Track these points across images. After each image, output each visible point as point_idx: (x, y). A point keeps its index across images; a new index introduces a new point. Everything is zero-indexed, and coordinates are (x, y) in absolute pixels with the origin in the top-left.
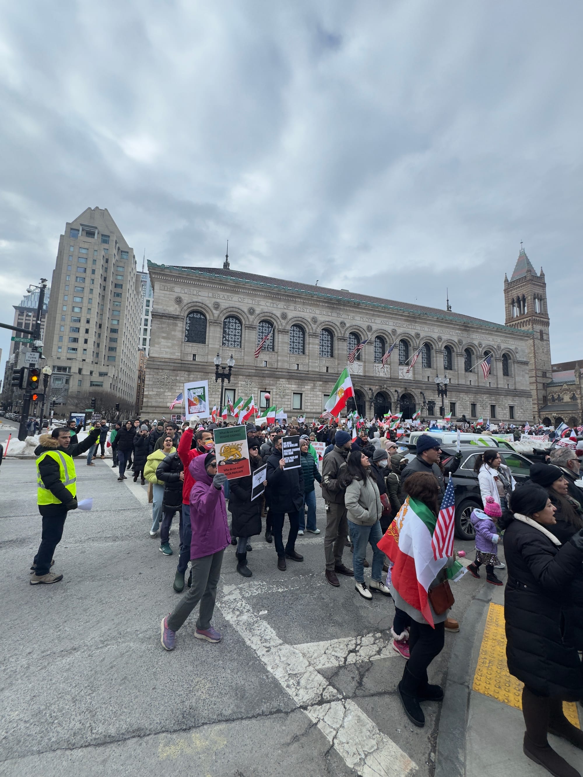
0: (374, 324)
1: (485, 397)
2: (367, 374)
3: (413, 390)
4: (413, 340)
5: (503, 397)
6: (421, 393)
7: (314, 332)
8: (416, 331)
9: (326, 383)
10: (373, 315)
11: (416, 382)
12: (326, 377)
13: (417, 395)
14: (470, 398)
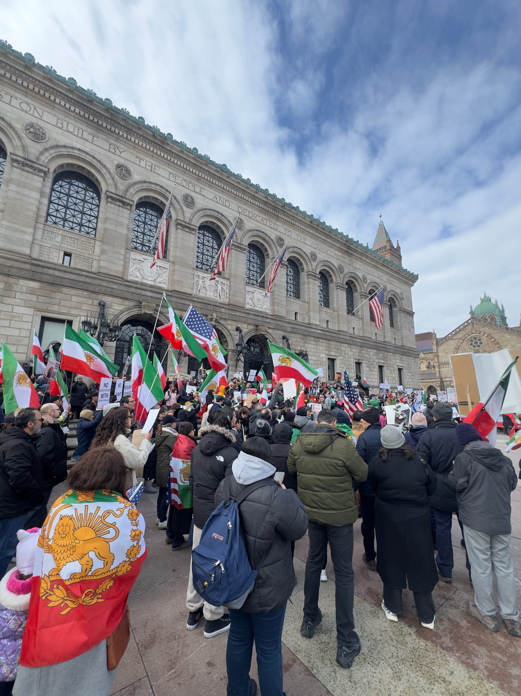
0: (201, 197)
1: (372, 352)
2: (177, 288)
3: (270, 331)
4: (273, 246)
5: (391, 354)
6: (284, 338)
7: (32, 158)
8: (278, 234)
9: (54, 288)
10: (199, 179)
11: (277, 318)
12: (57, 273)
13: (278, 340)
14: (354, 353)
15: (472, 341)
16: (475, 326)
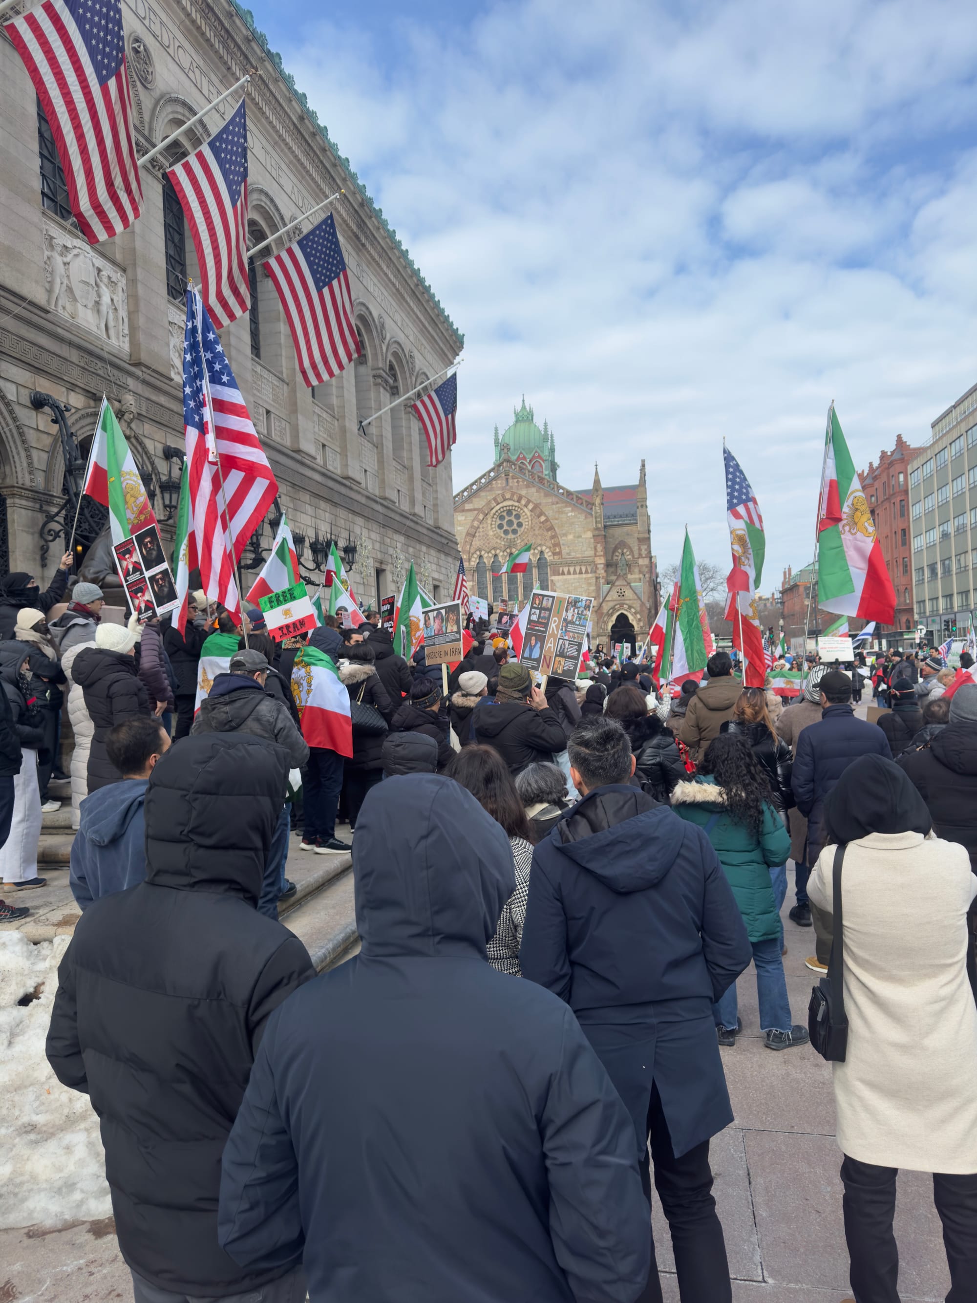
1: (400, 543)
5: (424, 549)
14: (374, 541)
15: (502, 518)
16: (510, 481)
